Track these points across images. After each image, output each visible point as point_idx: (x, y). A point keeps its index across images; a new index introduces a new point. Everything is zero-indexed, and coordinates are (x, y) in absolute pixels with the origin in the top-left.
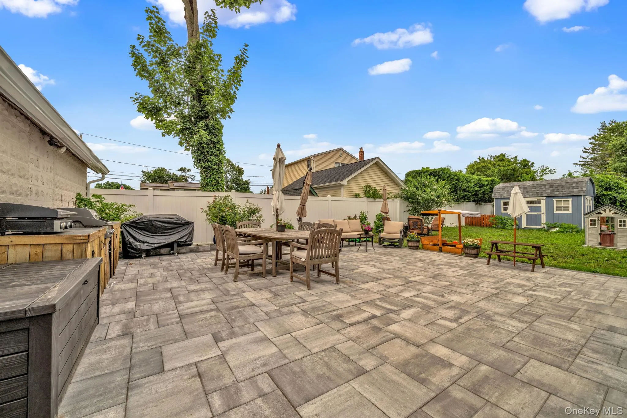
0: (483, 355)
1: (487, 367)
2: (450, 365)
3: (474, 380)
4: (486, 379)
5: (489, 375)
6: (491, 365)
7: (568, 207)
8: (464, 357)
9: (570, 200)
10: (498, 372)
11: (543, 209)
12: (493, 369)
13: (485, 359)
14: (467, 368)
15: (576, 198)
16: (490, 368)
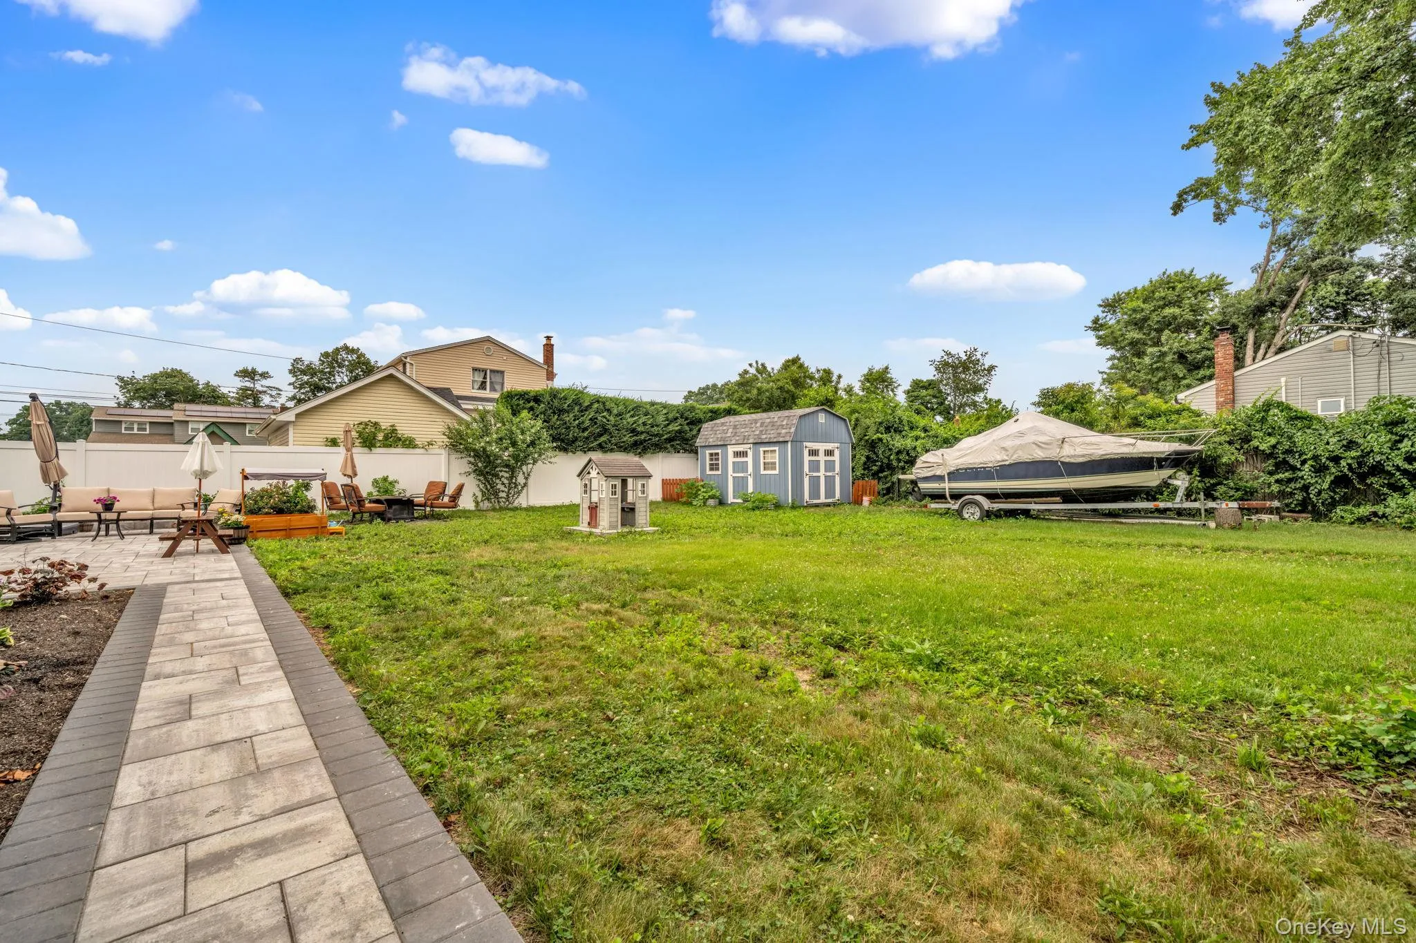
7: (775, 463)
9: (777, 448)
11: (750, 469)
15: (782, 445)
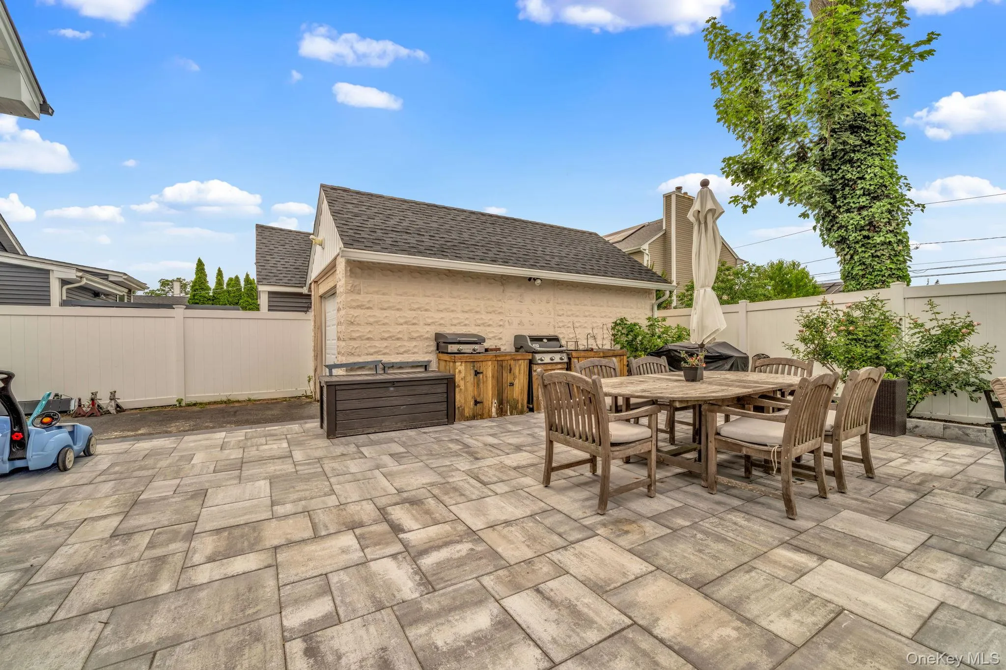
0: (180, 603)
1: (160, 592)
2: (211, 559)
3: (168, 566)
4: (153, 577)
5: (153, 583)
6: (156, 599)
8: (205, 581)
10: (140, 598)
12: (151, 595)
13: (172, 600)
14: (187, 571)
16: (155, 594)
